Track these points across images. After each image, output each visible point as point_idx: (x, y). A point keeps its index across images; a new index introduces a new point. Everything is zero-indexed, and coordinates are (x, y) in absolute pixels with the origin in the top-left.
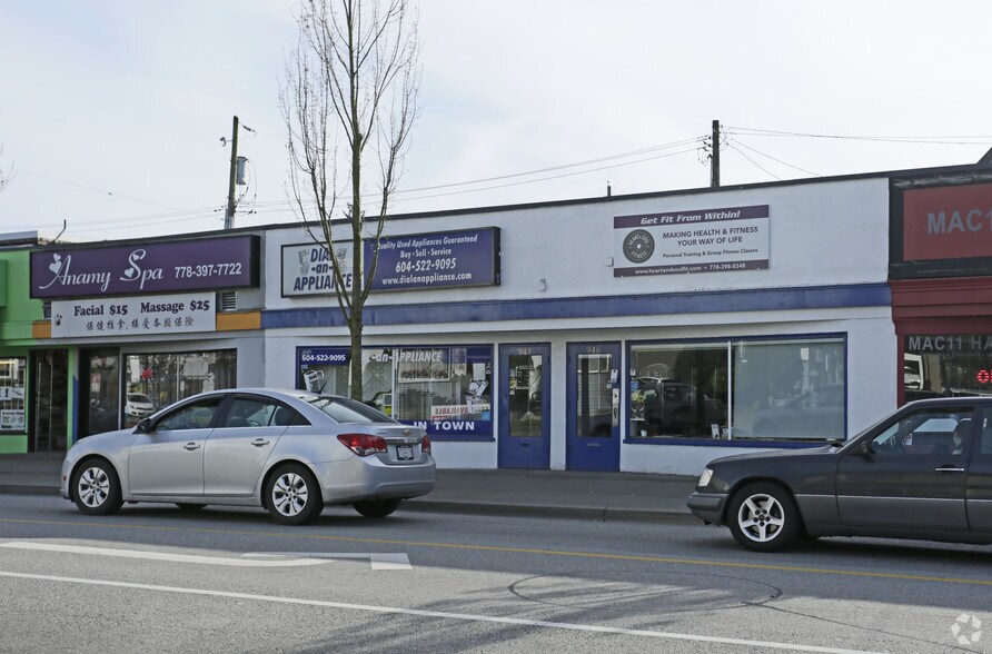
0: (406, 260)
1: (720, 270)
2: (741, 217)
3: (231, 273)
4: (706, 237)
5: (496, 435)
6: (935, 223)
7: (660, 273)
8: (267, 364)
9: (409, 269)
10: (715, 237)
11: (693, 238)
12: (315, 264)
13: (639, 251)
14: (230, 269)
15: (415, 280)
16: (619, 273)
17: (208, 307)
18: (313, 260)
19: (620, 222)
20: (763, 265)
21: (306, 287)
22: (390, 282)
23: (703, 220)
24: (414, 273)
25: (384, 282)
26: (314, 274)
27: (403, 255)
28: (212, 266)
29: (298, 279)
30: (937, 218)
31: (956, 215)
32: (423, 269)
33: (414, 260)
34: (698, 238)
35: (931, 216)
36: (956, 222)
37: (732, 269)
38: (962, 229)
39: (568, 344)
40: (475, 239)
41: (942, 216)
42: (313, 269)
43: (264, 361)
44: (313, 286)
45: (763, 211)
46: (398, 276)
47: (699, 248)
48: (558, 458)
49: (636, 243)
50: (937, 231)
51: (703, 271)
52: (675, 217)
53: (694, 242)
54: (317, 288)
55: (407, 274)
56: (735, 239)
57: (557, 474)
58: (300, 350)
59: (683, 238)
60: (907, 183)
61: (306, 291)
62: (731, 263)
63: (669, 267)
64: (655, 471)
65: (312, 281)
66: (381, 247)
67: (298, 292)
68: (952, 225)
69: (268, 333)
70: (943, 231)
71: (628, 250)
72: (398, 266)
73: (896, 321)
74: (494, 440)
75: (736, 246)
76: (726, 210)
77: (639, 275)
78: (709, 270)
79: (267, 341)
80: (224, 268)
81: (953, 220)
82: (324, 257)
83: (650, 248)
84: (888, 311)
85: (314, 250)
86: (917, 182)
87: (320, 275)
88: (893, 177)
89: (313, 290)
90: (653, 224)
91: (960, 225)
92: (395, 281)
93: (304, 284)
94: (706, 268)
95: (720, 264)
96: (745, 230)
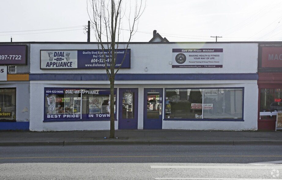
0: (96, 58)
1: (207, 67)
2: (214, 52)
3: (16, 59)
4: (203, 57)
5: (118, 119)
7: (188, 67)
8: (31, 94)
9: (97, 61)
10: (206, 57)
11: (199, 57)
12: (56, 58)
13: (181, 60)
14: (15, 57)
15: (99, 65)
16: (174, 67)
17: (3, 72)
18: (55, 56)
19: (174, 51)
20: (221, 66)
21: (52, 66)
22: (89, 65)
23: (202, 52)
24: (98, 63)
25: (86, 65)
26: (56, 61)
27: (94, 56)
28: (7, 56)
29: (48, 63)
30: (271, 56)
31: (276, 55)
32: (102, 62)
33: (99, 58)
34: (200, 57)
35: (269, 55)
36: (276, 57)
37: (211, 67)
38: (278, 59)
39: (144, 88)
40: (123, 53)
41: (273, 55)
42: (55, 59)
43: (29, 92)
45: (221, 50)
46: (92, 63)
47: (200, 60)
48: (140, 125)
49: (180, 57)
50: (271, 59)
51: (202, 67)
52: (193, 51)
53: (199, 58)
54: (57, 66)
55: (96, 63)
56: (212, 58)
57: (140, 131)
58: (46, 89)
59: (195, 57)
60: (264, 45)
61: (51, 67)
62: (211, 65)
63: (191, 66)
64: (176, 129)
65: (54, 64)
66: (84, 53)
67: (48, 67)
68: (275, 58)
69: (31, 82)
70: (273, 59)
71: (177, 59)
72: (92, 60)
73: (258, 84)
75: (212, 60)
76: (210, 49)
77: (181, 67)
78: (204, 67)
79: (31, 85)
80: (12, 57)
81: (275, 57)
82: (60, 55)
83: (184, 59)
84: (256, 82)
85: (55, 53)
86: (266, 45)
87: (58, 62)
88: (260, 43)
89: (55, 67)
90: (186, 52)
91: (277, 58)
92: (91, 65)
93: (50, 65)
94: (203, 66)
95: (207, 65)
96: (216, 56)
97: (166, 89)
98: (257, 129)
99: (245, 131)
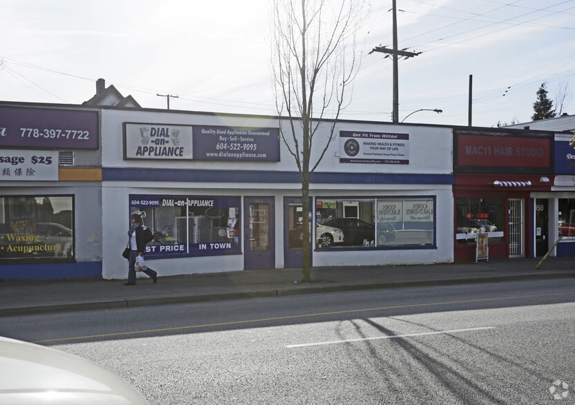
0: (224, 142)
1: (389, 163)
2: (397, 138)
3: (79, 138)
4: (383, 146)
5: (243, 251)
6: (468, 150)
7: (362, 163)
8: (103, 206)
9: (226, 148)
10: (387, 147)
11: (377, 146)
12: (154, 138)
13: (352, 150)
14: (77, 135)
15: (229, 155)
16: (342, 161)
17: (50, 162)
18: (152, 135)
19: (343, 134)
20: (406, 162)
21: (147, 153)
22: (212, 155)
23: (381, 138)
24: (228, 150)
25: (208, 155)
26: (154, 145)
27: (221, 138)
28: (60, 131)
29: (140, 148)
31: (475, 147)
32: (235, 149)
33: (229, 143)
34: (379, 146)
35: (467, 147)
36: (475, 150)
37: (394, 163)
38: (476, 154)
39: (284, 197)
40: (268, 134)
41: (470, 147)
42: (152, 142)
43: (101, 204)
44: (153, 153)
45: (406, 137)
46: (218, 151)
47: (379, 151)
48: (280, 261)
49: (351, 145)
50: (468, 154)
51: (381, 163)
52: (369, 135)
53: (377, 148)
54: (156, 154)
55: (224, 151)
56: (395, 149)
57: (279, 270)
58: (132, 197)
59: (372, 146)
60: (460, 132)
61: (146, 155)
62: (394, 160)
63: (366, 160)
64: (335, 265)
65: (151, 150)
66: (203, 131)
67: (139, 156)
68: (473, 152)
69: (104, 184)
70: (470, 154)
71: (347, 149)
72: (218, 145)
73: (453, 191)
74: (242, 254)
75: (395, 152)
76: (391, 134)
77: (352, 162)
78: (384, 163)
79: (103, 189)
80: (72, 134)
82: (161, 134)
83: (357, 149)
84: (450, 187)
85: (152, 129)
86: (462, 132)
87: (158, 146)
88: (455, 128)
89: (153, 156)
90: (358, 137)
91: (476, 152)
92: (216, 155)
93: (144, 151)
94: (383, 162)
95: (389, 160)
96: (399, 145)
97: (317, 198)
98: (453, 261)
99: (439, 264)
